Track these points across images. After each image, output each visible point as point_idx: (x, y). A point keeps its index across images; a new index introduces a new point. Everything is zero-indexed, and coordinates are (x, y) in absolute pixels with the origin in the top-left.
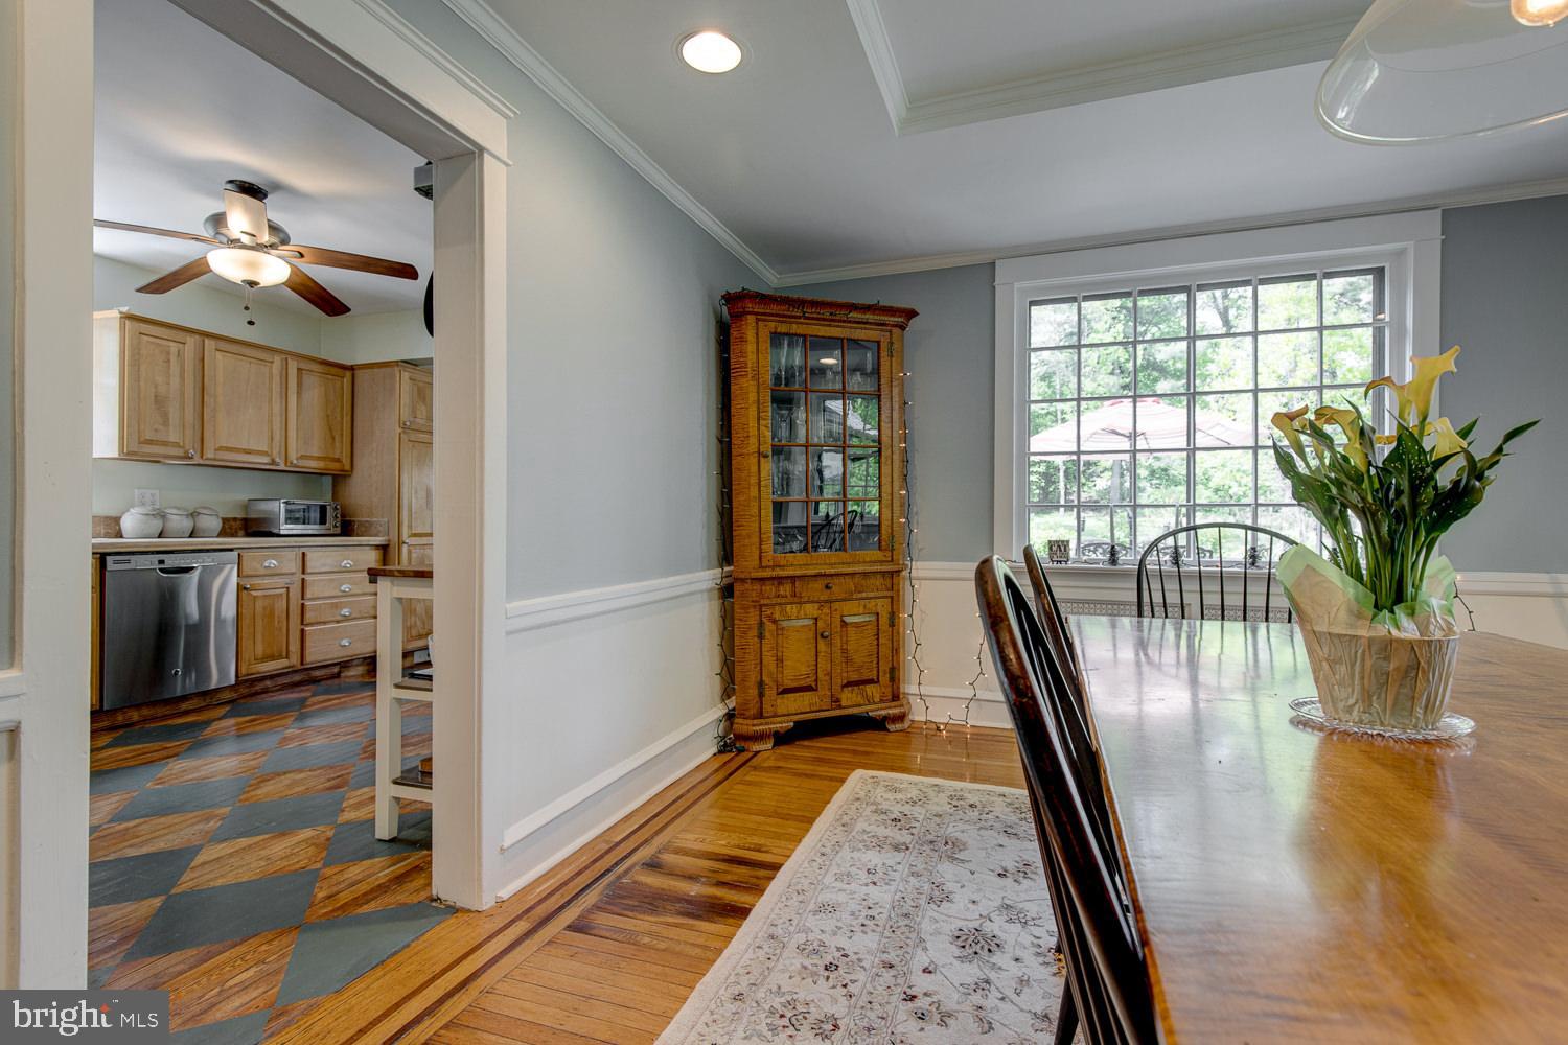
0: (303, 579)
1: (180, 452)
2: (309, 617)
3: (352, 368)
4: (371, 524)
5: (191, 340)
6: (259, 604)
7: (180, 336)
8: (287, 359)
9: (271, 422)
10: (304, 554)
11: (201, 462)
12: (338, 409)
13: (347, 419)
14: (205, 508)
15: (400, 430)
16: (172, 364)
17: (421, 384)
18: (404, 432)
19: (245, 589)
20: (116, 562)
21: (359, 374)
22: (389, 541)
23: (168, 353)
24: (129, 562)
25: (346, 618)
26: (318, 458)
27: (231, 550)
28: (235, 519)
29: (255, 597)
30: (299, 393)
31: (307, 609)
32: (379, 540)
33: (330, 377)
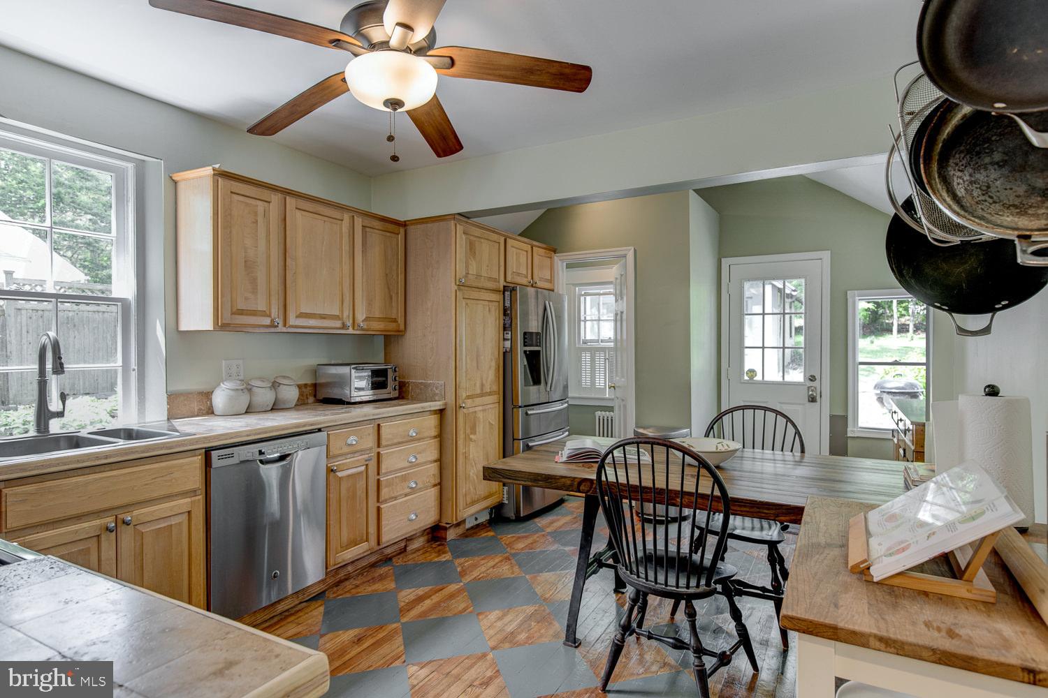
0: (379, 453)
1: (267, 321)
2: (385, 492)
3: (404, 224)
4: (426, 386)
5: (276, 198)
6: (344, 486)
7: (265, 194)
8: (353, 217)
9: (341, 284)
10: (379, 425)
11: (284, 330)
12: (395, 268)
13: (401, 277)
14: (284, 377)
15: (456, 287)
16: (259, 224)
17: (472, 238)
18: (459, 289)
19: (332, 470)
20: (221, 458)
21: (411, 229)
22: (446, 404)
23: (256, 214)
24: (231, 456)
25: (413, 491)
26: (380, 319)
27: (320, 430)
28: (306, 385)
29: (340, 478)
30: (364, 251)
31: (383, 484)
32: (437, 405)
33: (388, 234)
